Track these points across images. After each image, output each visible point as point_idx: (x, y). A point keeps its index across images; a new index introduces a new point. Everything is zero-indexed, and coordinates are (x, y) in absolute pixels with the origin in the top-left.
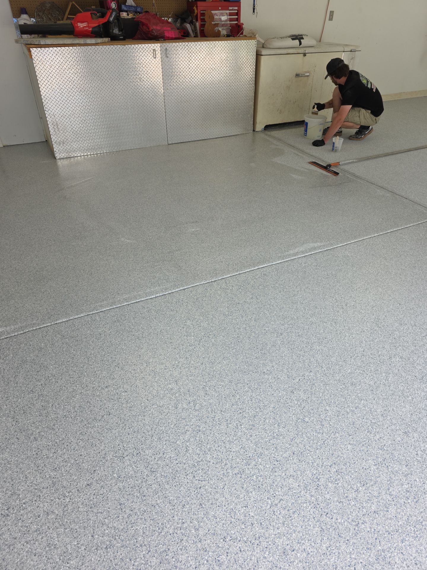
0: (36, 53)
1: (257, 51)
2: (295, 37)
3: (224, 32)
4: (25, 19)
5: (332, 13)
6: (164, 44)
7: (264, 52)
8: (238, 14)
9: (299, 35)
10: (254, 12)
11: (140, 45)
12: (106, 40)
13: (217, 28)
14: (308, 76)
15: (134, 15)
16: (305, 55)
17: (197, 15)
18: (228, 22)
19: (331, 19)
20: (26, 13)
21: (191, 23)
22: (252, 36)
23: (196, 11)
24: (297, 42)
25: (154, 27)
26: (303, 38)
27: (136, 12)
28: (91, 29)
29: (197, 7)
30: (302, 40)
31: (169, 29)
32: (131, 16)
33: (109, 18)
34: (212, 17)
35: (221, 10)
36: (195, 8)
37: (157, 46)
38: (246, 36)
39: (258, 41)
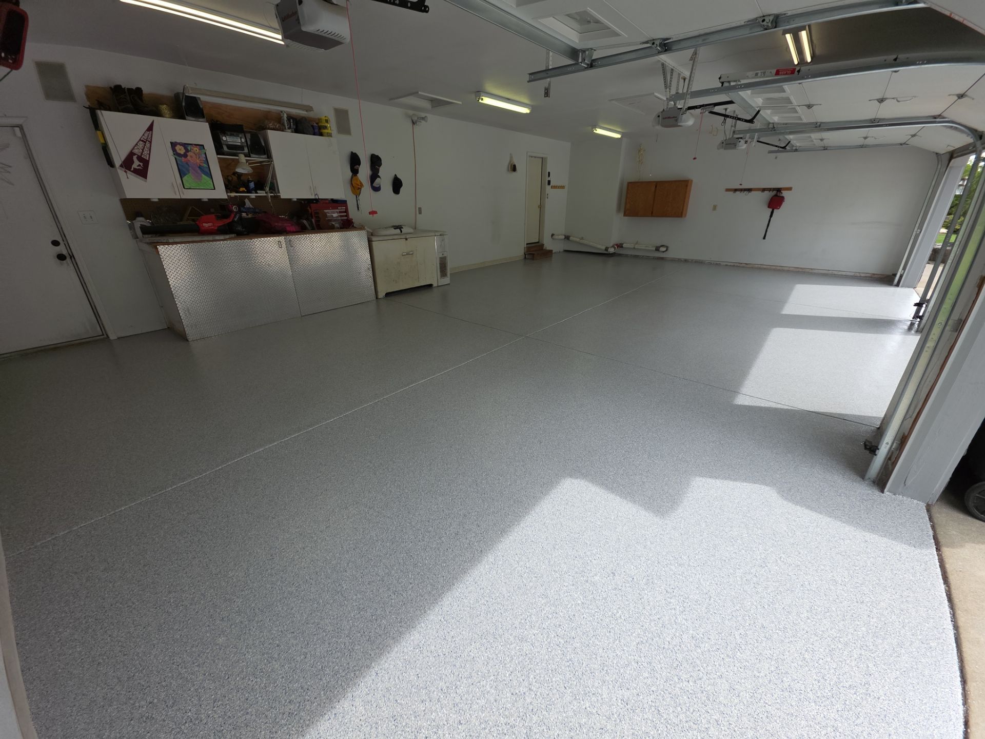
0: (163, 250)
1: (368, 238)
2: (396, 227)
3: (337, 225)
4: (140, 221)
5: (420, 209)
6: (288, 237)
7: (374, 239)
8: (346, 211)
9: (399, 226)
10: (358, 209)
11: (266, 239)
12: (233, 235)
13: (330, 223)
14: (412, 254)
15: (253, 215)
16: (406, 239)
17: (311, 214)
18: (340, 218)
19: (420, 213)
20: (142, 216)
21: (307, 219)
22: (361, 228)
23: (310, 211)
24: (398, 231)
25: (276, 224)
26: (402, 228)
27: (255, 213)
28: (216, 228)
29: (310, 208)
30: (402, 229)
31: (290, 225)
32: (250, 216)
33: (234, 218)
34: (325, 215)
35: (332, 209)
36: (309, 208)
37: (282, 238)
38: (355, 227)
39: (367, 231)
